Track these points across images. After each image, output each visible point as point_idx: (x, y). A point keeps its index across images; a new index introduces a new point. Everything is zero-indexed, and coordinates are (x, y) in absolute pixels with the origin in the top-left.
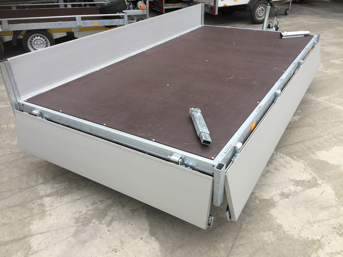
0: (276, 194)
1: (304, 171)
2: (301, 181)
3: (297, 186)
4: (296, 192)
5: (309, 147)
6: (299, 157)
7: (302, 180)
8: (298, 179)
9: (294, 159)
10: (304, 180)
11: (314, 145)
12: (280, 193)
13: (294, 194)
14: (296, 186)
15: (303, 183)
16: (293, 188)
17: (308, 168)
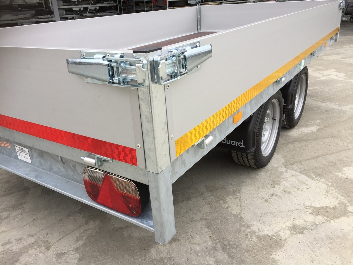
0: (285, 228)
1: (326, 193)
2: (322, 208)
3: (317, 215)
4: (315, 224)
5: (332, 162)
6: (319, 175)
7: (324, 206)
8: (318, 205)
9: (312, 178)
10: (326, 207)
11: (340, 160)
12: (290, 226)
13: (313, 228)
14: (315, 216)
15: (325, 210)
16: (310, 219)
17: (332, 190)
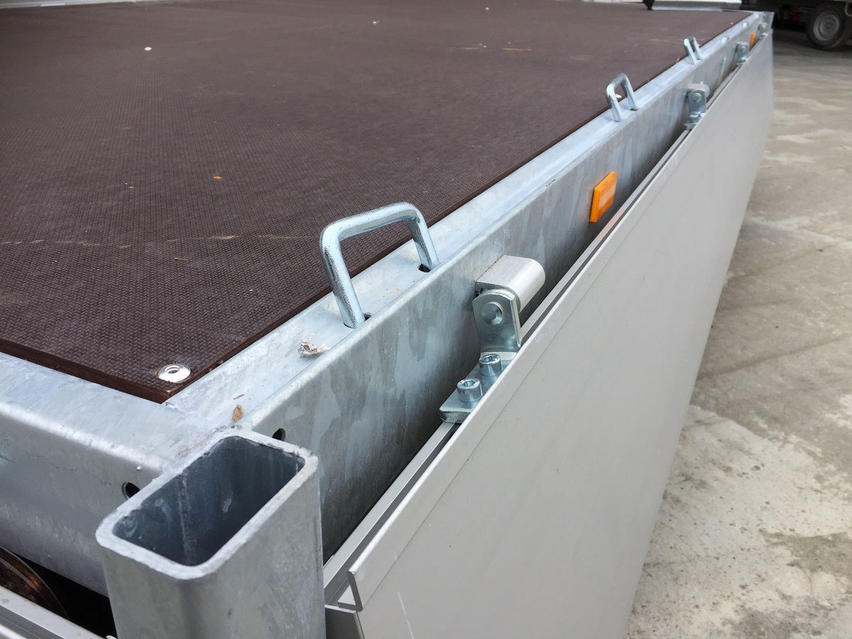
0: (721, 628)
1: (817, 486)
2: (820, 539)
3: (813, 570)
4: (818, 607)
5: (802, 380)
7: (825, 532)
8: (806, 532)
9: (761, 433)
10: (833, 535)
11: (822, 373)
12: (737, 619)
13: (816, 624)
14: (808, 572)
15: (834, 550)
16: (795, 584)
17: (833, 474)
